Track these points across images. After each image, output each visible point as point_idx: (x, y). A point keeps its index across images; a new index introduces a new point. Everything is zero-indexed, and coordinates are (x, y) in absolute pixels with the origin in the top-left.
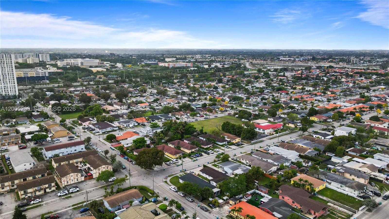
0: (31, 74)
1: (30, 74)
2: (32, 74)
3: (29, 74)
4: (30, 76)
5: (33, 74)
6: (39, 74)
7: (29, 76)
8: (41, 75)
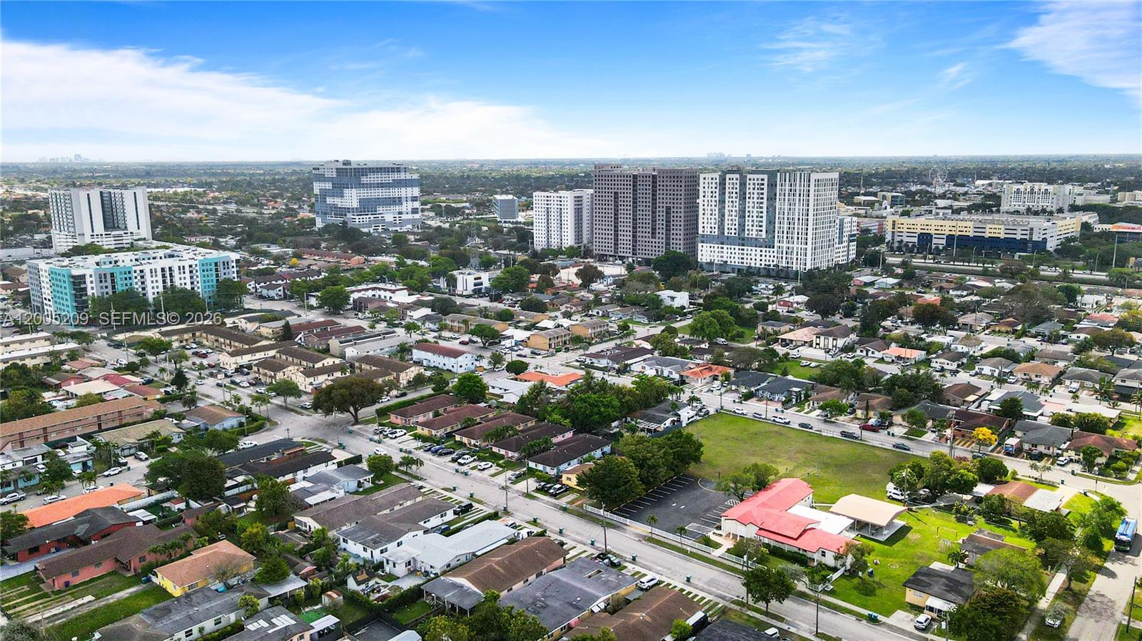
0: (993, 231)
1: (990, 231)
2: (995, 231)
3: (988, 230)
4: (991, 235)
5: (999, 231)
6: (1015, 232)
7: (987, 235)
8: (1018, 237)
